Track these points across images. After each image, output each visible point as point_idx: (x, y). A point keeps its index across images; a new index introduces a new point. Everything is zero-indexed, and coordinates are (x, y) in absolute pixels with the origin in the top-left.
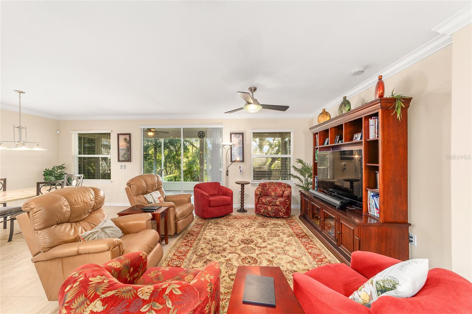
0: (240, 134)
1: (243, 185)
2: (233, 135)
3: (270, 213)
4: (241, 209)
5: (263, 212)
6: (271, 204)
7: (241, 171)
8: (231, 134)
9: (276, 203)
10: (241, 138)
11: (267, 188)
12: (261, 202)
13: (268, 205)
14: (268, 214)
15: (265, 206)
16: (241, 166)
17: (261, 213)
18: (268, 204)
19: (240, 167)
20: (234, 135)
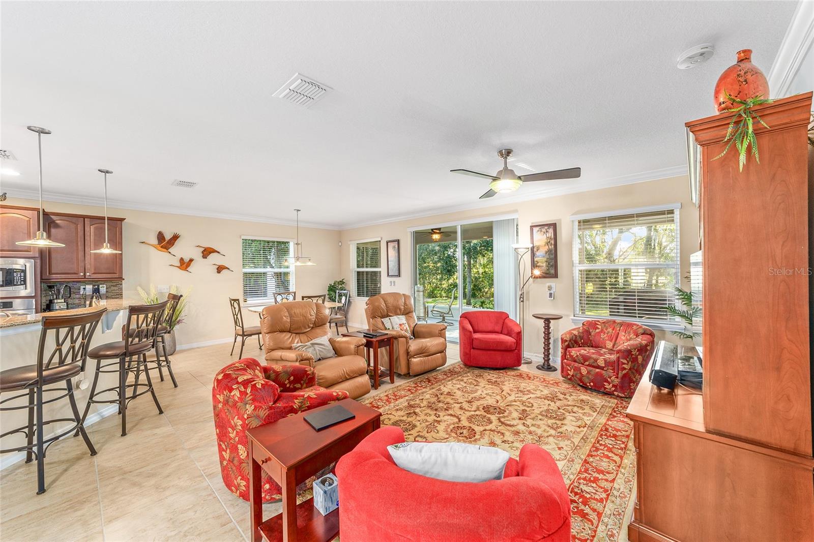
0: (549, 225)
1: (547, 321)
2: (535, 229)
3: (586, 380)
4: (544, 365)
5: (573, 376)
6: (587, 363)
7: (551, 294)
8: (532, 227)
9: (597, 361)
10: (551, 233)
11: (597, 331)
12: (570, 355)
13: (583, 364)
14: (581, 380)
15: (576, 365)
16: (553, 285)
17: (569, 377)
18: (583, 362)
19: (550, 288)
20: (538, 228)
